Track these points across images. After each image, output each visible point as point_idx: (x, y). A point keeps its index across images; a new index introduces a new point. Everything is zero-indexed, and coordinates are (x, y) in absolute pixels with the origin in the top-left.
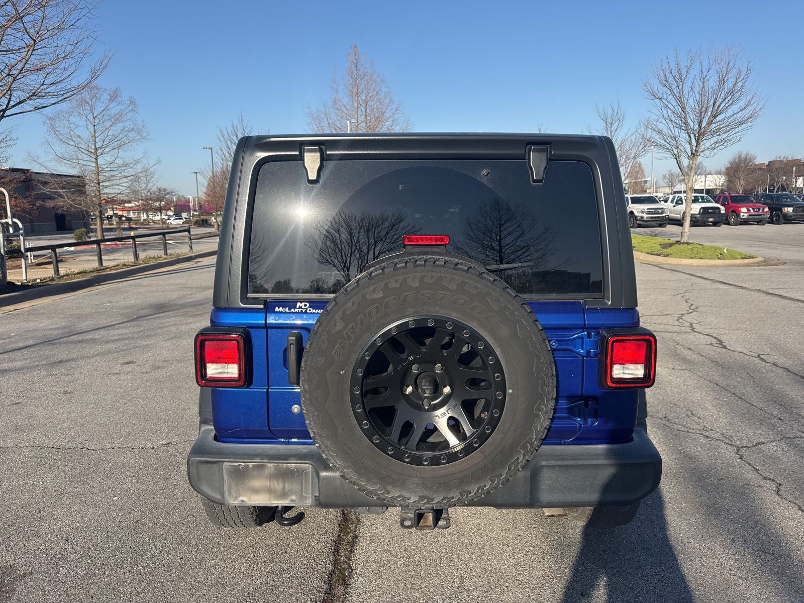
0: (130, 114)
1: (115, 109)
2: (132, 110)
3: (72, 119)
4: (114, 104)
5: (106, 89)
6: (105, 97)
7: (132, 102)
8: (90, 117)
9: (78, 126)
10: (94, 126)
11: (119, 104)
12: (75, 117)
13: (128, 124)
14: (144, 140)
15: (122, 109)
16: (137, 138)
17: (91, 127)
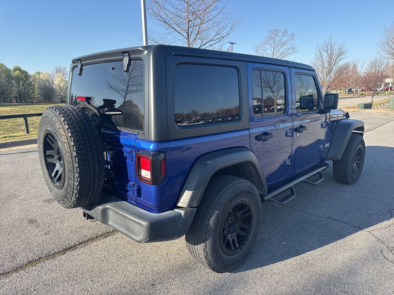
0: (290, 41)
1: (284, 39)
2: (292, 39)
3: (266, 46)
4: (284, 37)
5: (281, 30)
6: (281, 34)
7: (292, 35)
8: (273, 45)
9: (268, 49)
10: (274, 48)
11: (286, 37)
12: (267, 45)
13: (289, 46)
14: (294, 53)
15: (287, 39)
16: (292, 52)
17: (272, 49)
